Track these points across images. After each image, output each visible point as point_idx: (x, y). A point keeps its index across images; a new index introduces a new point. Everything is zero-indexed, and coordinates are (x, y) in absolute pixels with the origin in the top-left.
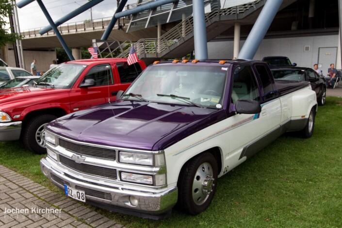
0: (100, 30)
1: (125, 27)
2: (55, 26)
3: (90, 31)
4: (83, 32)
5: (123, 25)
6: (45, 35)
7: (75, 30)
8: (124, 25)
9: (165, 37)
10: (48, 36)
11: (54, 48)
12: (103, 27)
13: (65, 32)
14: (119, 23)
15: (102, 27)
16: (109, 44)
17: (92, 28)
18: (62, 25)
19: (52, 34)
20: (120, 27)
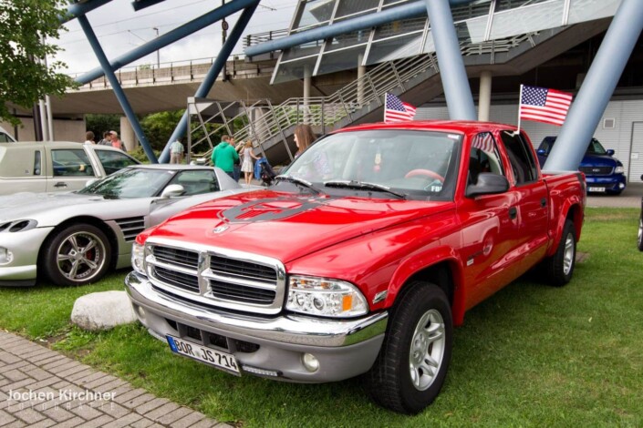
0: (186, 82)
1: (236, 78)
2: (110, 69)
3: (165, 84)
4: (152, 85)
5: (232, 73)
6: (86, 88)
7: (135, 81)
8: (235, 73)
9: (342, 94)
10: (92, 90)
11: (83, 114)
12: (192, 76)
13: (128, 84)
14: (225, 71)
15: (190, 77)
16: (223, 107)
17: (170, 79)
18: (123, 70)
19: (98, 86)
20: (227, 77)
